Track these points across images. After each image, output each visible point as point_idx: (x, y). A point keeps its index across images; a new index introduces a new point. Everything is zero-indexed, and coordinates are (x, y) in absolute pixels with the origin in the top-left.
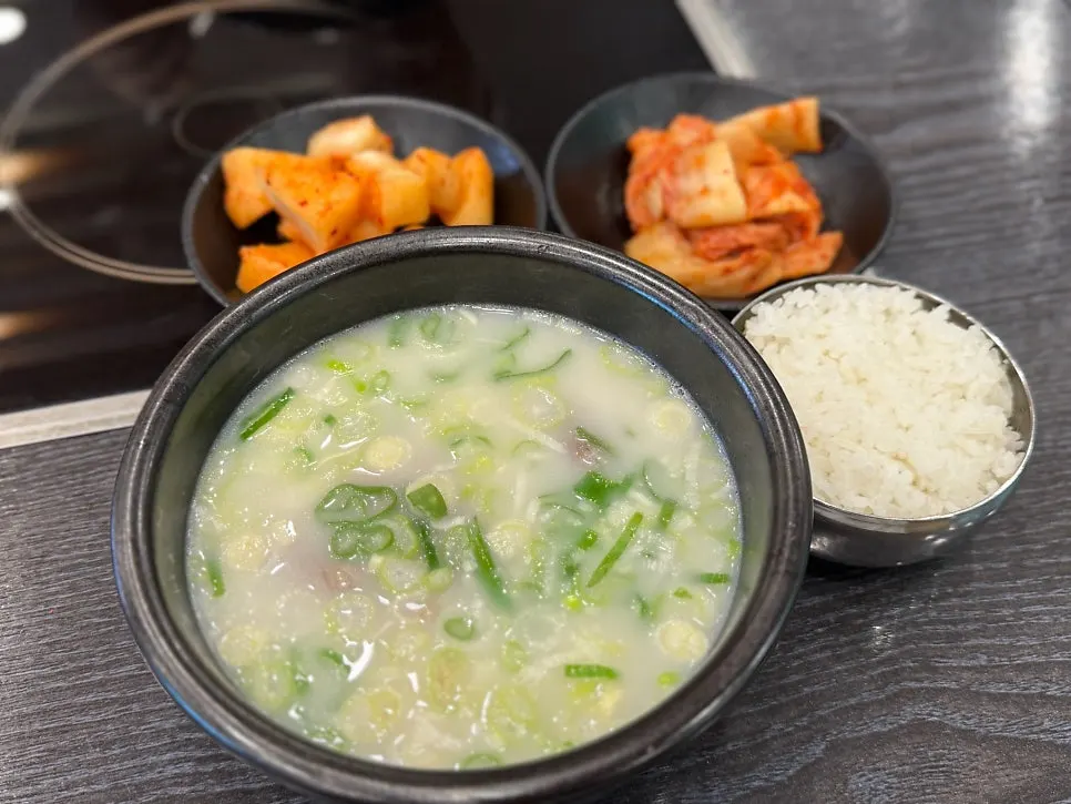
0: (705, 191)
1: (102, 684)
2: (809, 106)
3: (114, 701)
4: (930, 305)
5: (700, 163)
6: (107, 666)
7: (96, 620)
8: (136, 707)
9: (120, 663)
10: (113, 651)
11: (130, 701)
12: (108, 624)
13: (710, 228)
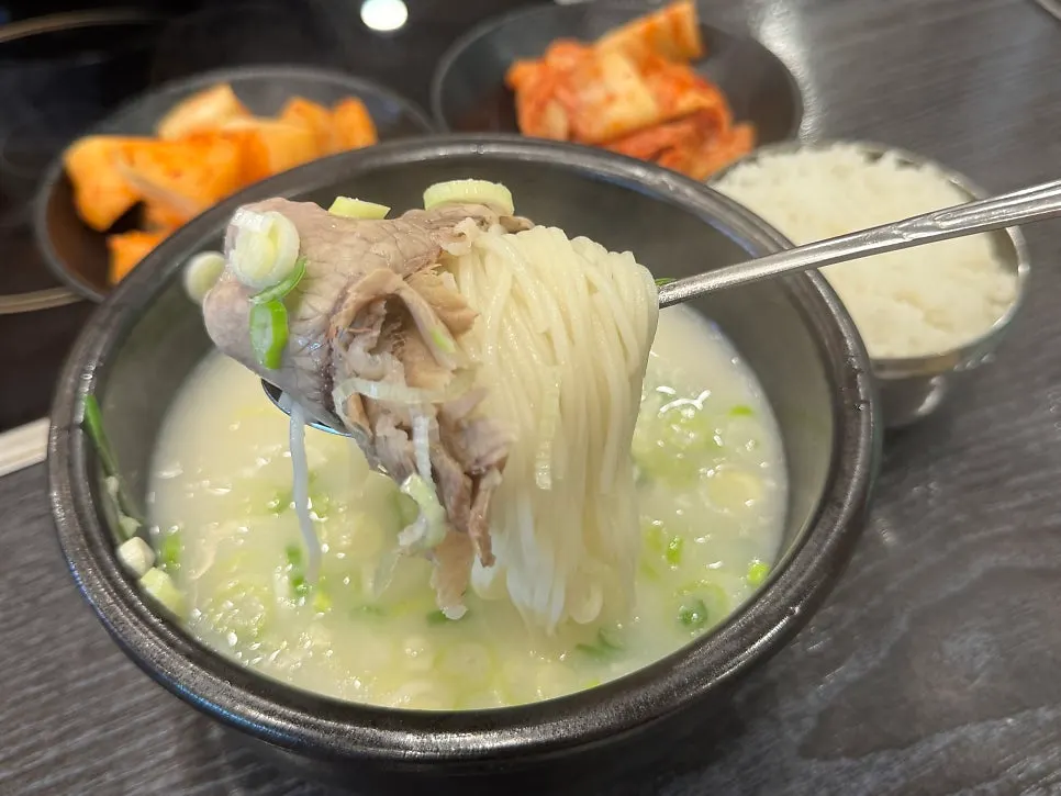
0: (611, 99)
1: (59, 761)
2: (685, 11)
3: (79, 777)
4: (875, 157)
5: (597, 74)
6: (61, 738)
7: (33, 690)
8: (109, 777)
9: (76, 731)
10: (62, 720)
11: (98, 773)
12: (49, 690)
13: (625, 134)
